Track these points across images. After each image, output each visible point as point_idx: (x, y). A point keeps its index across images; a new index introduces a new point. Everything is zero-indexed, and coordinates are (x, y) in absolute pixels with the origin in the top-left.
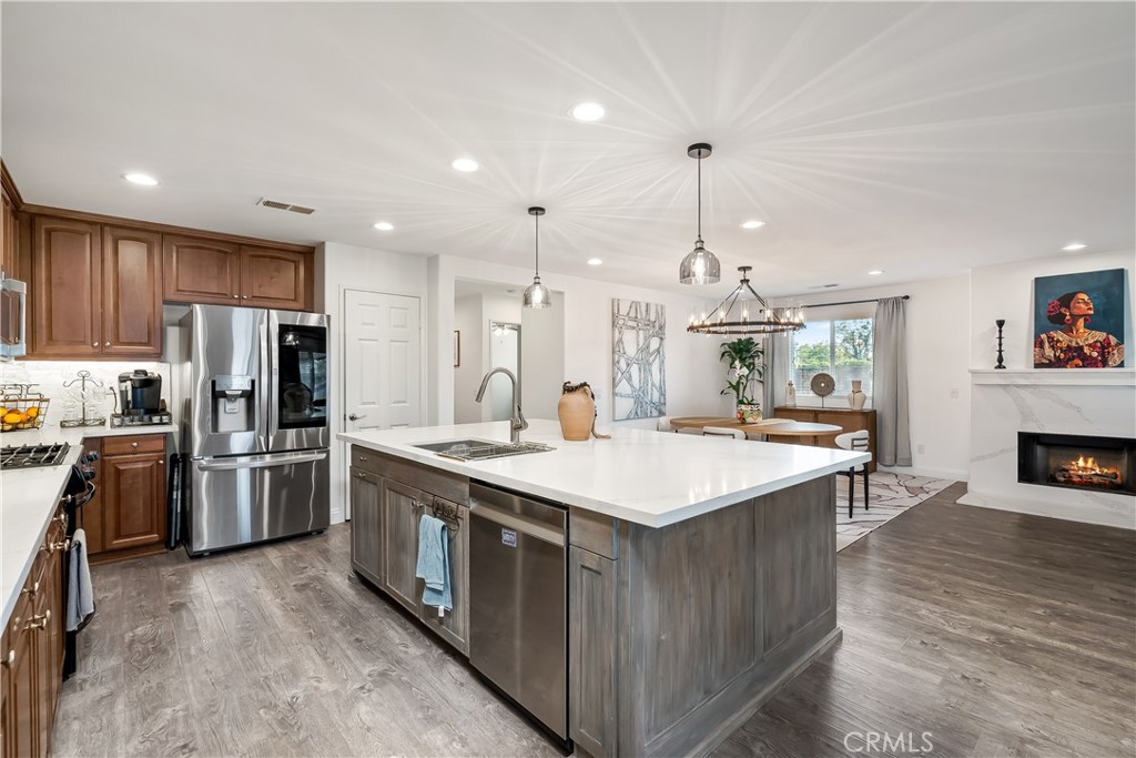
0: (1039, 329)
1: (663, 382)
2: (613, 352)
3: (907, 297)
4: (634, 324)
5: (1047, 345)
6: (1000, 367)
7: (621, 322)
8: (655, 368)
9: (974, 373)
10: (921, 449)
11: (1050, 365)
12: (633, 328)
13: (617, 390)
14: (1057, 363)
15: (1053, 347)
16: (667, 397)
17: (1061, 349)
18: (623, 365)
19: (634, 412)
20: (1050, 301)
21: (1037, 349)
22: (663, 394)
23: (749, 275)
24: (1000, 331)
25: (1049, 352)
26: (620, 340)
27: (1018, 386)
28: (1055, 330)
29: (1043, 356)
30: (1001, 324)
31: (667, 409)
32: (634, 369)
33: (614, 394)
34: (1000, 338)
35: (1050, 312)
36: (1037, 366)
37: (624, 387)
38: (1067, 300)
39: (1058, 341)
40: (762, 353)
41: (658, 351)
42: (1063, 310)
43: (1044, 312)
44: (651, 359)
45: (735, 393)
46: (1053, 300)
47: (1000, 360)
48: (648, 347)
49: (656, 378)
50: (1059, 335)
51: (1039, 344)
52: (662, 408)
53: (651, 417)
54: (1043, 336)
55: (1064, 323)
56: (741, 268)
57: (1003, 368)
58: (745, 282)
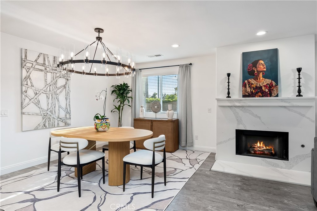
0: (245, 78)
1: (68, 105)
2: (22, 85)
3: (191, 64)
4: (43, 68)
5: (247, 86)
6: (229, 97)
7: (29, 65)
8: (62, 97)
9: (218, 100)
10: (197, 137)
11: (249, 96)
12: (42, 70)
13: (24, 111)
14: (251, 95)
15: (250, 87)
16: (71, 114)
17: (253, 87)
18: (31, 93)
19: (42, 124)
20: (249, 64)
21: (244, 88)
22: (68, 112)
23: (101, 35)
24: (229, 79)
25: (249, 90)
26: (28, 77)
27: (236, 107)
28: (251, 78)
29: (246, 91)
30: (229, 75)
31: (72, 122)
32: (43, 98)
33: (23, 113)
34: (229, 82)
35: (248, 69)
36: (244, 96)
37: (31, 108)
38: (255, 64)
39: (252, 84)
40: (131, 91)
41: (64, 87)
42: (254, 68)
43: (246, 69)
44: (58, 92)
45: (118, 111)
46: (250, 63)
47: (229, 93)
48: (55, 84)
49: (63, 103)
50: (252, 81)
51: (244, 85)
52: (68, 121)
53: (58, 126)
54: (246, 81)
55: (255, 75)
56: (96, 29)
57: (230, 97)
58: (99, 39)
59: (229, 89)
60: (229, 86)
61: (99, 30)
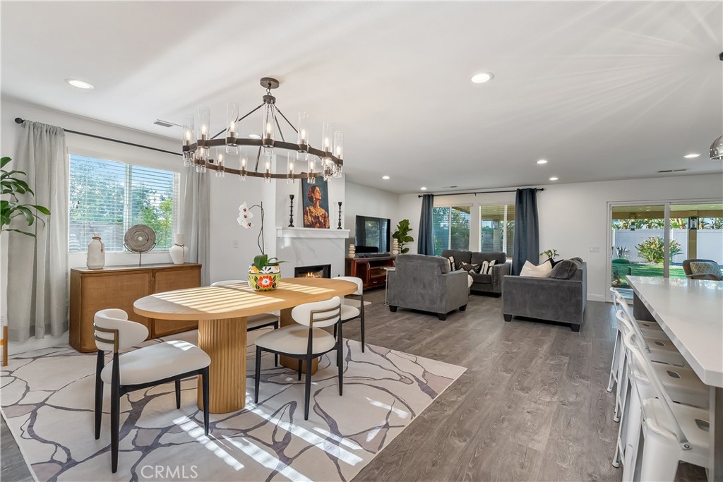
5: (308, 213)
6: (291, 225)
17: (313, 215)
20: (308, 189)
24: (292, 202)
25: (309, 218)
28: (311, 206)
29: (307, 220)
30: (292, 198)
34: (292, 207)
35: (308, 195)
36: (305, 226)
38: (313, 190)
39: (312, 212)
42: (312, 194)
47: (292, 221)
50: (312, 209)
55: (313, 202)
56: (263, 79)
57: (293, 226)
58: (269, 99)
59: (291, 215)
60: (292, 211)
61: (270, 83)
